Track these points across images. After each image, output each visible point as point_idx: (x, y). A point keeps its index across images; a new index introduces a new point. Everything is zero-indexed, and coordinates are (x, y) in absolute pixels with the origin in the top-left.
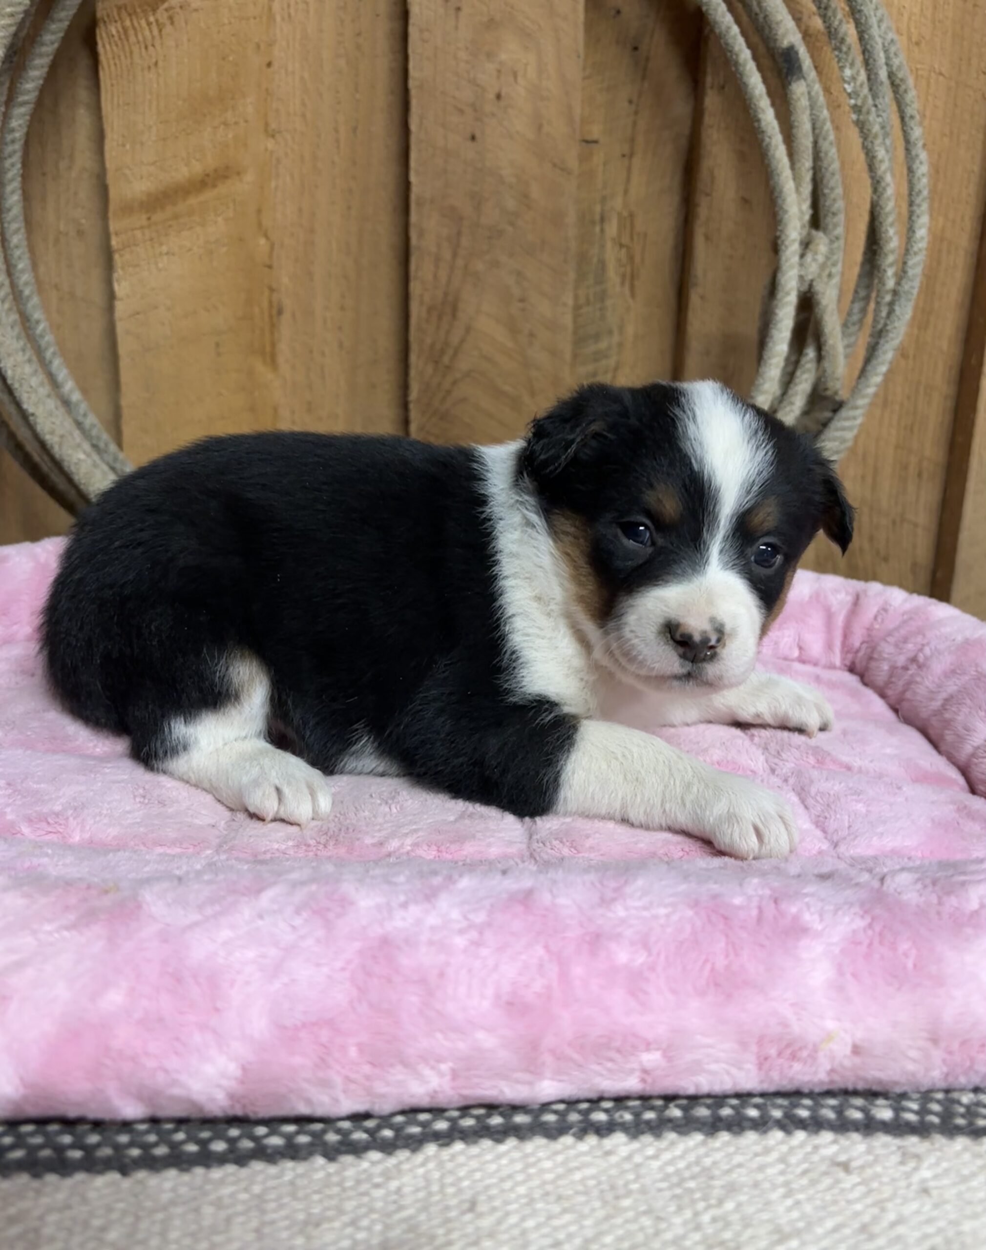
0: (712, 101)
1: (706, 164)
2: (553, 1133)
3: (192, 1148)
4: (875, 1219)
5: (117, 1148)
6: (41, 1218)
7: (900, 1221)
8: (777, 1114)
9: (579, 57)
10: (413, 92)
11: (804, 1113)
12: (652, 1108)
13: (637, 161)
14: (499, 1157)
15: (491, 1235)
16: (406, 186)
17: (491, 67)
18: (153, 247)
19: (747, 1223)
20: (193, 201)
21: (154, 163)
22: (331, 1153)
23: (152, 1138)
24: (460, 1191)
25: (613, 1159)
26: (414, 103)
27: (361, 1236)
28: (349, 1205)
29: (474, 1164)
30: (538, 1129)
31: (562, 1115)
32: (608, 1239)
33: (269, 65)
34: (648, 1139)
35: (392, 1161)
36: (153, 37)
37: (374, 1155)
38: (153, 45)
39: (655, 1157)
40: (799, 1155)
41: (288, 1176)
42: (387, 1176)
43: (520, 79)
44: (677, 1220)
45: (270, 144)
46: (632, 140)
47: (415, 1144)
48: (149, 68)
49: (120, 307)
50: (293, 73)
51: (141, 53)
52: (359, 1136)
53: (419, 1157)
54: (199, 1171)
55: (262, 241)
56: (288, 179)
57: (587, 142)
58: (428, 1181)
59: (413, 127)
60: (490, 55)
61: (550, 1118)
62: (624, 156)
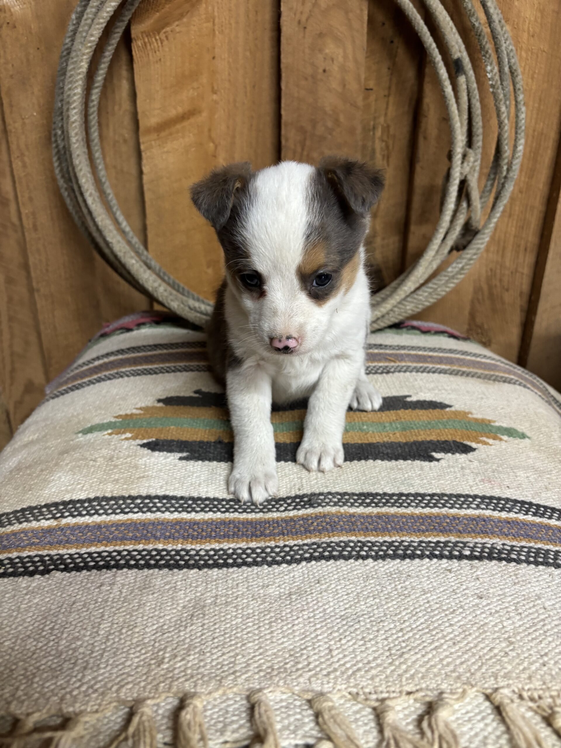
2: (347, 558)
3: (221, 561)
4: (458, 588)
5: (195, 560)
6: (175, 583)
7: (467, 589)
8: (428, 553)
9: (364, 48)
10: (283, 70)
11: (437, 553)
12: (382, 550)
13: (391, 99)
14: (327, 566)
15: (326, 591)
16: (280, 116)
17: (321, 56)
19: (413, 588)
22: (270, 564)
23: (207, 558)
24: (314, 577)
25: (368, 568)
26: (283, 75)
27: (282, 590)
28: (277, 581)
29: (319, 568)
30: (341, 557)
31: (350, 552)
32: (365, 593)
33: (213, 58)
34: (380, 561)
35: (291, 567)
36: (158, 47)
37: (284, 565)
38: (159, 51)
39: (383, 567)
40: (434, 566)
41: (255, 571)
42: (289, 572)
43: (335, 62)
44: (389, 587)
46: (389, 88)
47: (298, 562)
48: (157, 62)
52: (278, 558)
53: (300, 566)
54: (225, 569)
55: (211, 144)
57: (367, 90)
58: (304, 574)
60: (320, 51)
61: (346, 553)
62: (385, 96)
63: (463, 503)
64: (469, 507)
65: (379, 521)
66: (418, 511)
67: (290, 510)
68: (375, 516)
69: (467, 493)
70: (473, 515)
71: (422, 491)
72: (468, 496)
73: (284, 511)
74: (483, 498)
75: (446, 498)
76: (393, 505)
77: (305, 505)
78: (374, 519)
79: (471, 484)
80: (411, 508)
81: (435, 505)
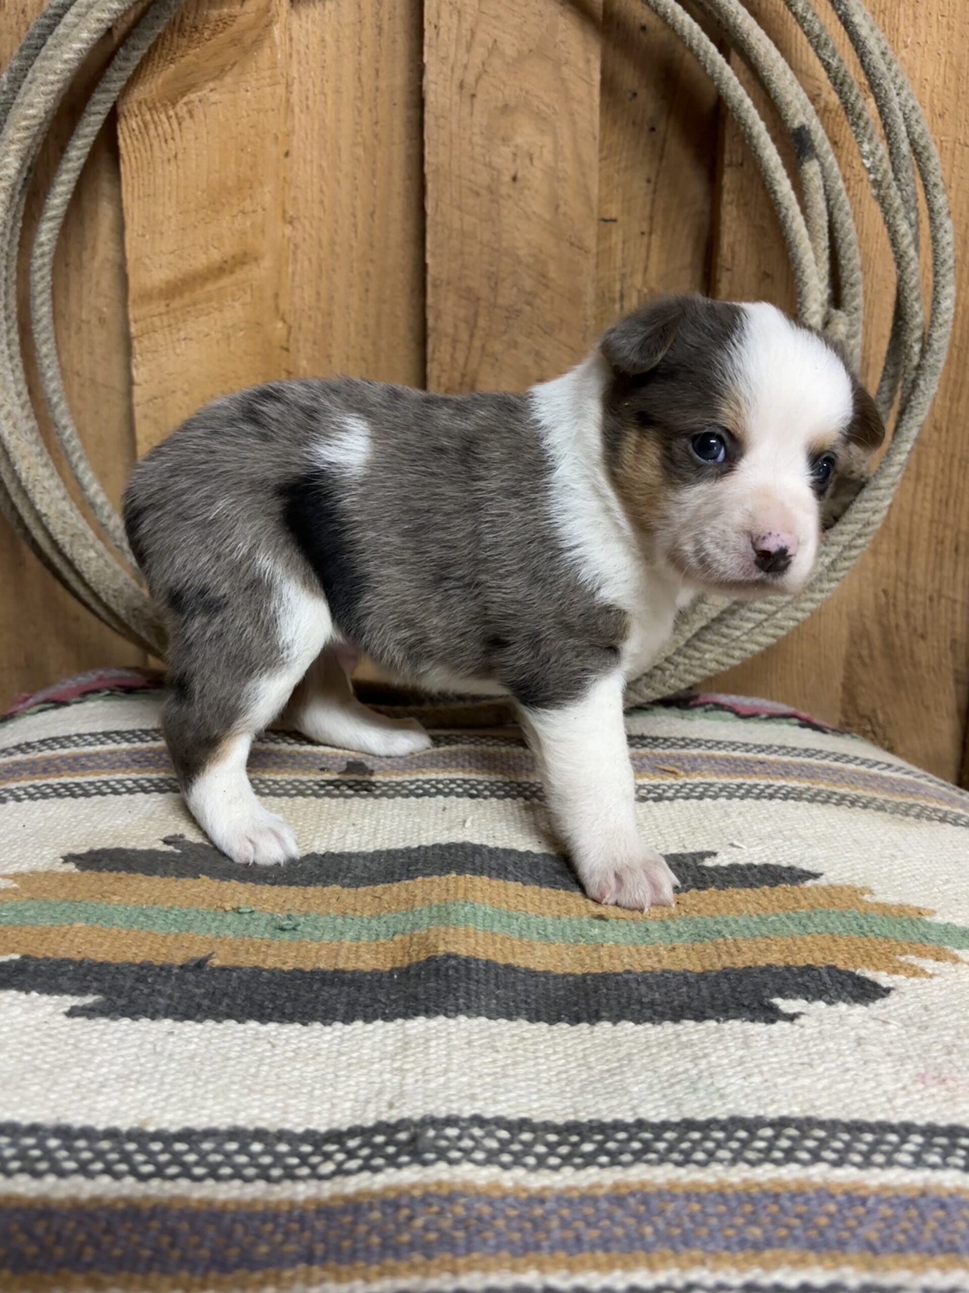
0: (729, 179)
1: (726, 240)
9: (595, 138)
10: (429, 177)
13: (655, 239)
16: (422, 269)
17: (506, 151)
18: (171, 334)
20: (210, 287)
21: (172, 252)
26: (430, 186)
33: (287, 154)
36: (173, 131)
38: (173, 139)
43: (536, 162)
45: (288, 230)
46: (651, 218)
48: (169, 160)
49: (137, 391)
50: (312, 162)
51: (161, 147)
55: (280, 325)
56: (306, 263)
57: (605, 221)
59: (429, 210)
60: (505, 140)
62: (643, 233)
63: (874, 1148)
64: (890, 1163)
65: (619, 1213)
66: (738, 1175)
67: (349, 1173)
68: (607, 1198)
69: (881, 1117)
70: (907, 1188)
71: (750, 1111)
72: (883, 1128)
73: (333, 1174)
74: (930, 1131)
75: (821, 1134)
76: (662, 1160)
77: (398, 1154)
78: (604, 1205)
79: (890, 1087)
80: (716, 1168)
81: (789, 1156)
